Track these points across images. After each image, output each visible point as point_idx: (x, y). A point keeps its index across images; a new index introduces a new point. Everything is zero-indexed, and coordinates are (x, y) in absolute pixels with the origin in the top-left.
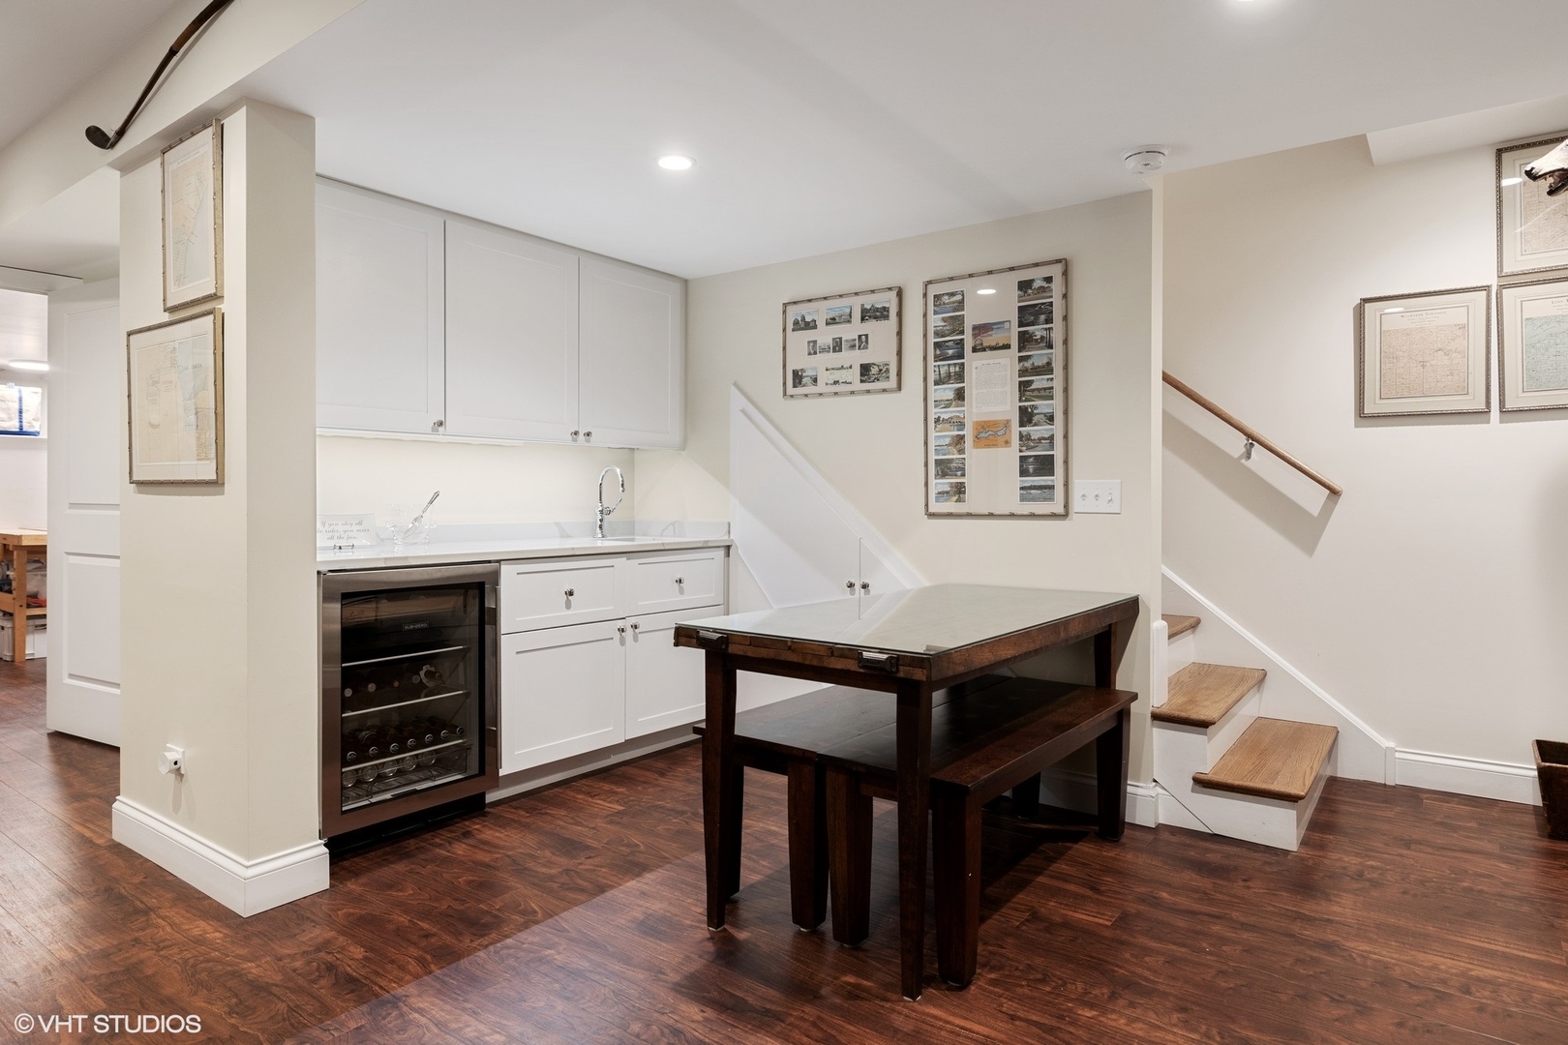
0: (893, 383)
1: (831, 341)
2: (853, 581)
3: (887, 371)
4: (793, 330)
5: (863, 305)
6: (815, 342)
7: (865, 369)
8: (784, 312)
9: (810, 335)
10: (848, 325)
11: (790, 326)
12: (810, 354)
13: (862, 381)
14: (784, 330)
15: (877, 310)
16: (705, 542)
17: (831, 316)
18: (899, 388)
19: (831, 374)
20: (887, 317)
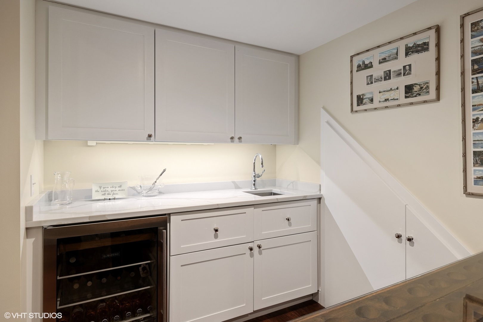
0: (433, 94)
1: (383, 73)
2: (400, 233)
3: (428, 87)
4: (357, 71)
5: (407, 45)
6: (372, 76)
7: (409, 89)
8: (351, 61)
9: (368, 72)
10: (395, 61)
11: (355, 68)
12: (368, 84)
13: (406, 97)
14: (351, 72)
15: (419, 46)
16: (305, 196)
17: (383, 57)
18: (438, 98)
19: (383, 95)
20: (427, 49)
